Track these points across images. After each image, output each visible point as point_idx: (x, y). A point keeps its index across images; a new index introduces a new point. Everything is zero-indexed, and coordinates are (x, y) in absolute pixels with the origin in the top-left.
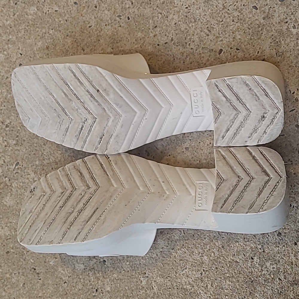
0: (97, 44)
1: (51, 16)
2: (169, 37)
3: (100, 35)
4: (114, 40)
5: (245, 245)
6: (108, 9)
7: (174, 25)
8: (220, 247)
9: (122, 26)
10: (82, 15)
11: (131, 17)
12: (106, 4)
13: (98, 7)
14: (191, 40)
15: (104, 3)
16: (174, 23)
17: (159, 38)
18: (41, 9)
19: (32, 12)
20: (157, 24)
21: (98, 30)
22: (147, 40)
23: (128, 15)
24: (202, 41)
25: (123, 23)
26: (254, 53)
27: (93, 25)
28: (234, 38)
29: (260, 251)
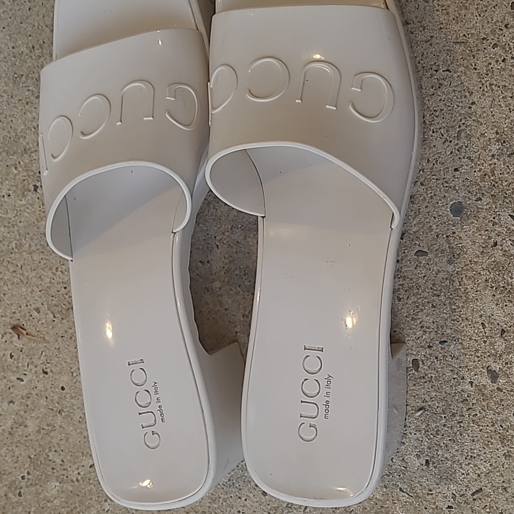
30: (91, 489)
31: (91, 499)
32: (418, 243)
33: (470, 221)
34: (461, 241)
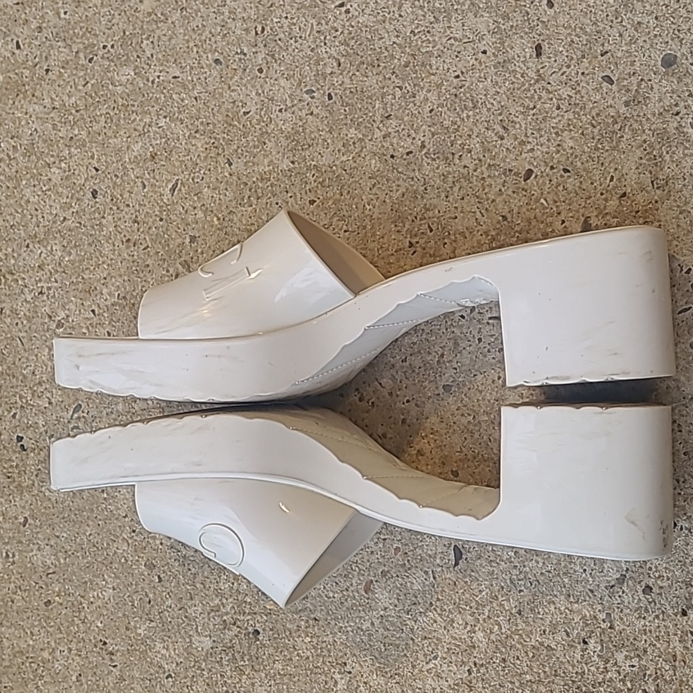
0: (261, 151)
1: (165, 88)
2: (417, 139)
3: (267, 132)
4: (296, 145)
5: (571, 611)
6: (285, 76)
7: (429, 115)
8: (513, 611)
9: (314, 113)
10: (229, 88)
11: (336, 94)
12: (282, 64)
13: (265, 71)
14: (463, 148)
15: (279, 62)
16: (429, 109)
17: (395, 141)
18: (143, 72)
19: (124, 79)
20: (391, 111)
21: (264, 122)
22: (369, 145)
23: (329, 89)
24: (489, 150)
25: (317, 107)
26: (602, 179)
27: (253, 109)
28: (559, 145)
29: (603, 626)
30: (160, 97)
31: (153, 107)
32: (613, 68)
33: (671, 79)
34: (650, 92)
